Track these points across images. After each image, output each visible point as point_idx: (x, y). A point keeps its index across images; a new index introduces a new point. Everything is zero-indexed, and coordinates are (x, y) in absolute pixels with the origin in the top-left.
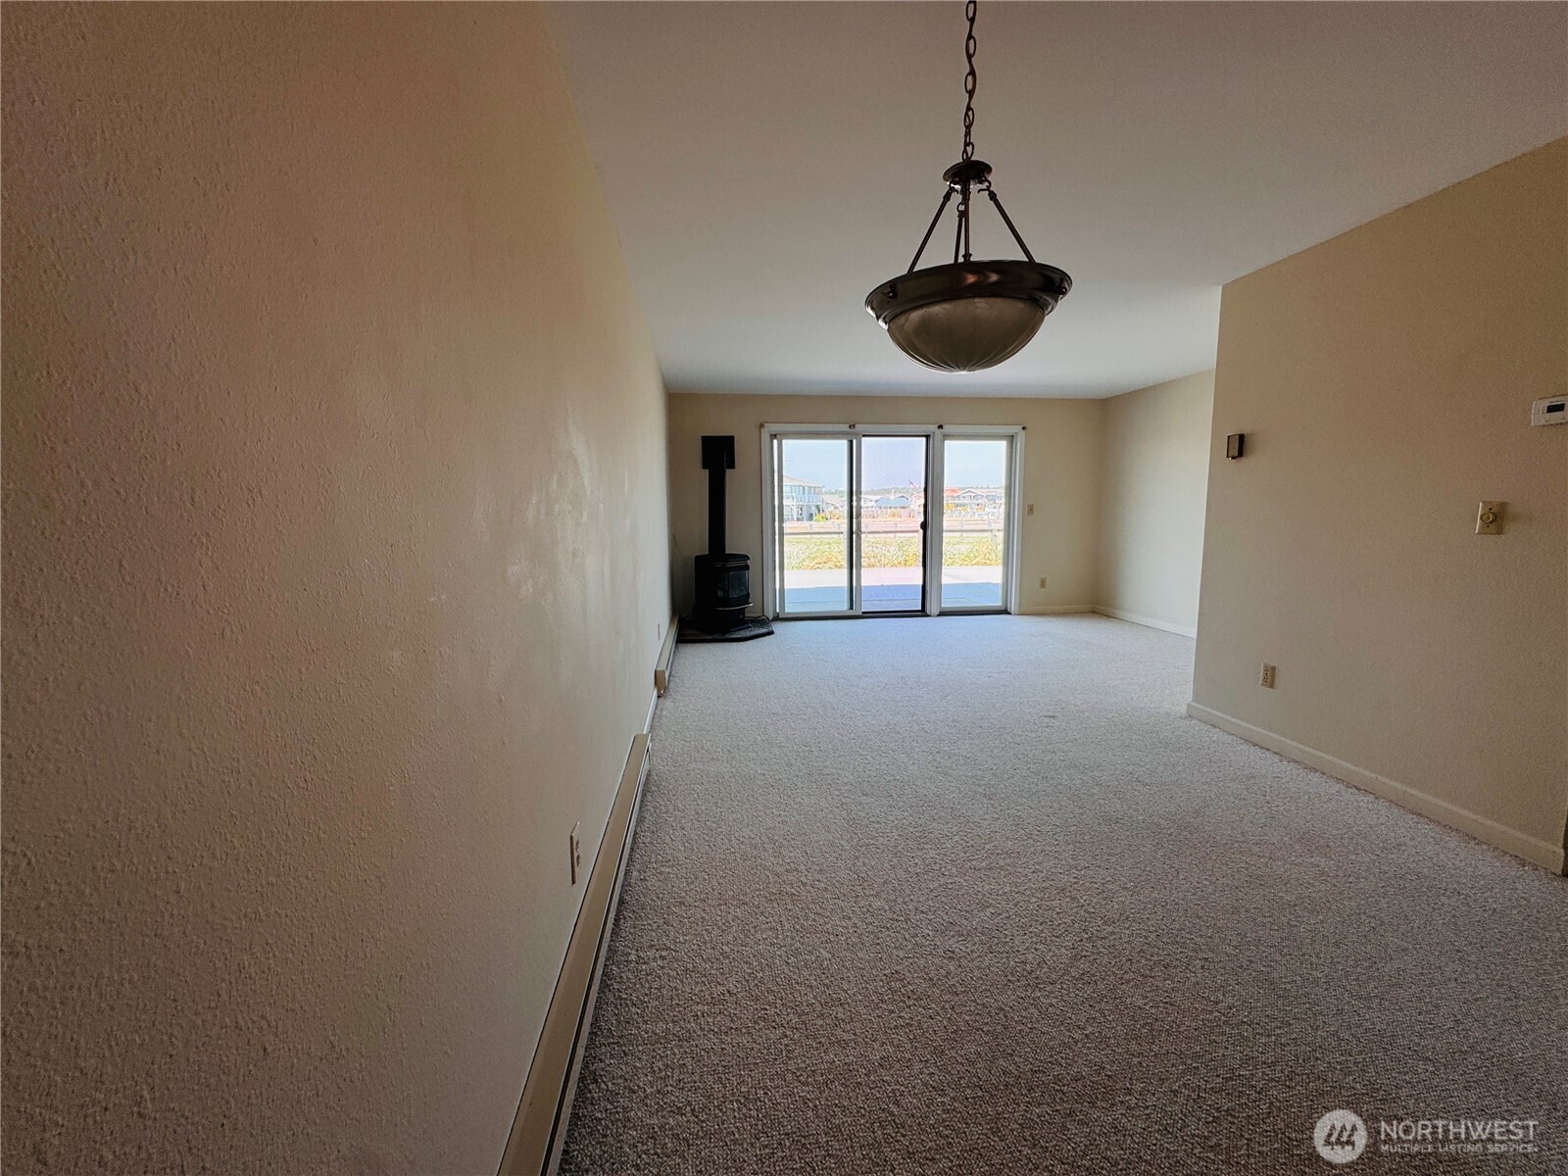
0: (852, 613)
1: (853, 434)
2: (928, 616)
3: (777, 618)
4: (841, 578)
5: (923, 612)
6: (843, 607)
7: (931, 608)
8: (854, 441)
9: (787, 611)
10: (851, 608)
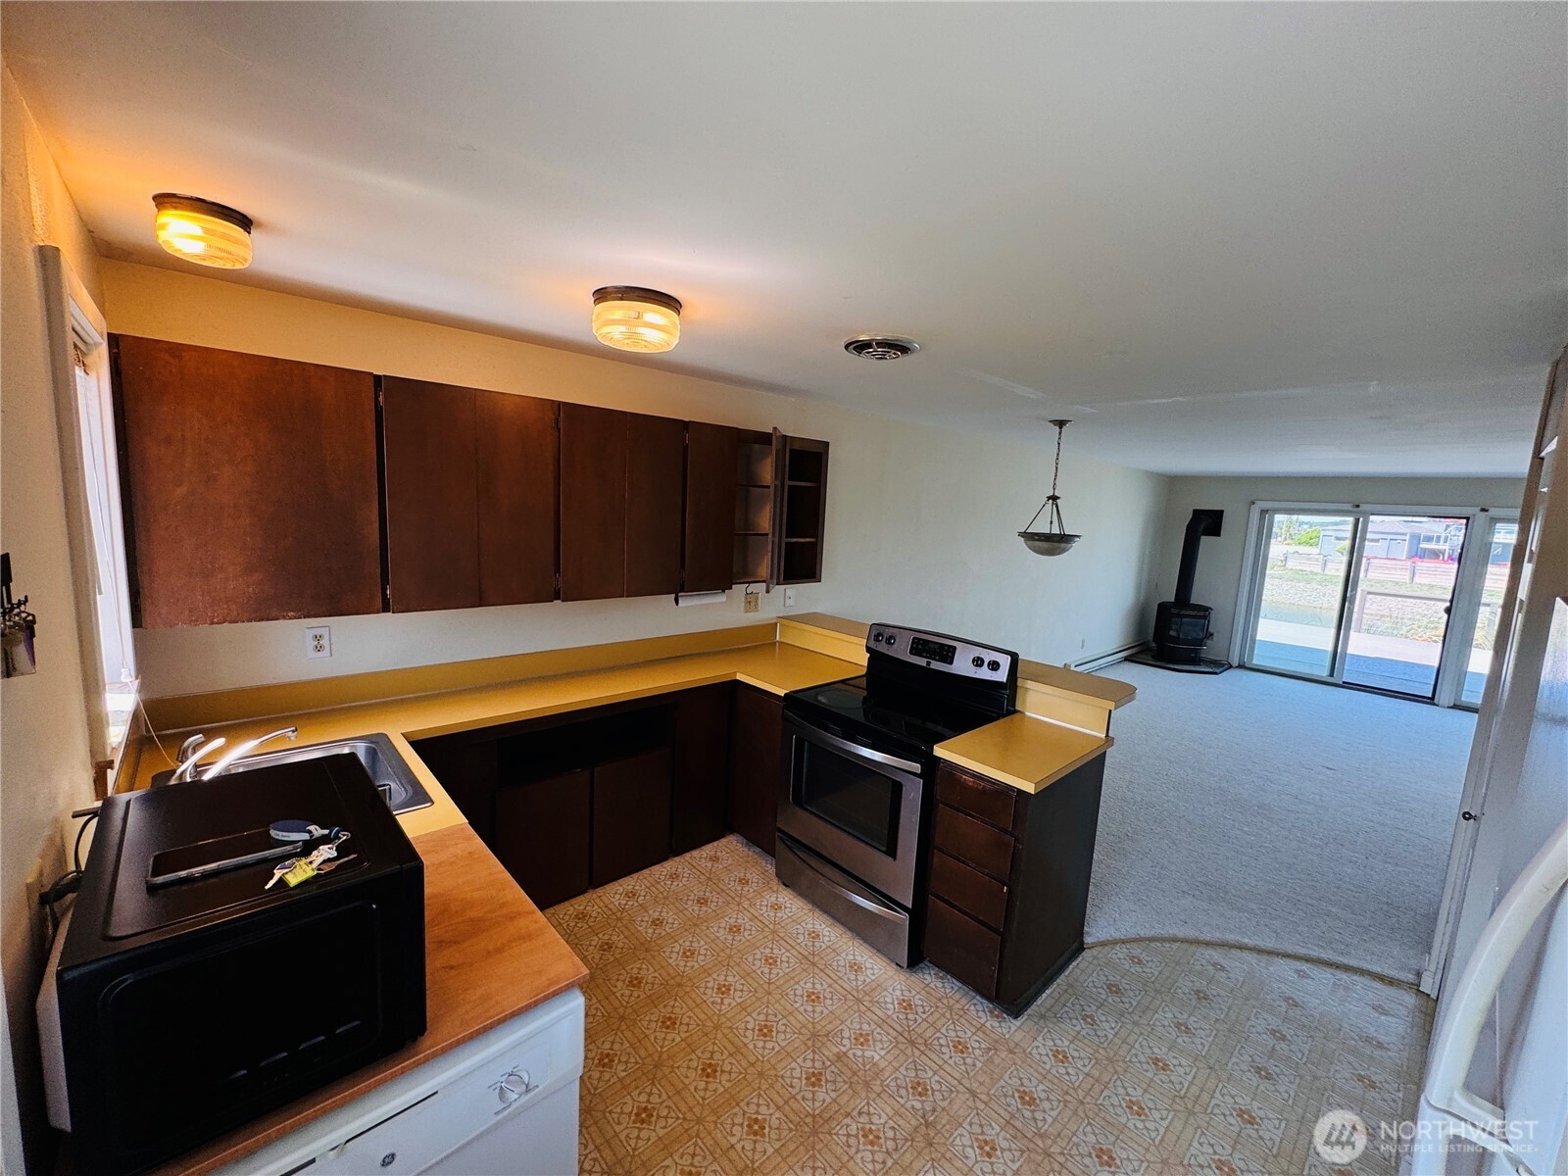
0: (1330, 680)
1: (1360, 512)
2: (1435, 704)
3: (1241, 666)
4: (1324, 640)
5: (1431, 700)
6: (1323, 673)
7: (1445, 696)
8: (1361, 519)
9: (1255, 662)
10: (1331, 674)
